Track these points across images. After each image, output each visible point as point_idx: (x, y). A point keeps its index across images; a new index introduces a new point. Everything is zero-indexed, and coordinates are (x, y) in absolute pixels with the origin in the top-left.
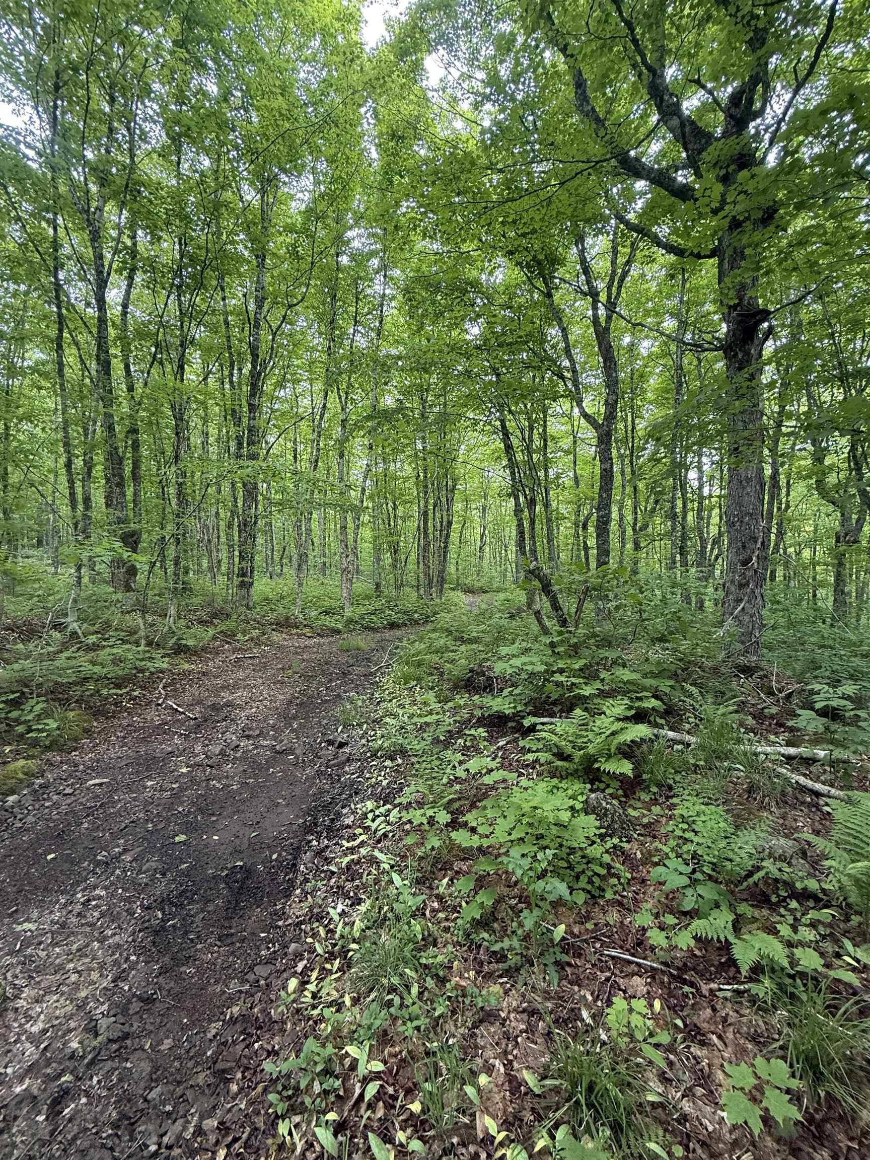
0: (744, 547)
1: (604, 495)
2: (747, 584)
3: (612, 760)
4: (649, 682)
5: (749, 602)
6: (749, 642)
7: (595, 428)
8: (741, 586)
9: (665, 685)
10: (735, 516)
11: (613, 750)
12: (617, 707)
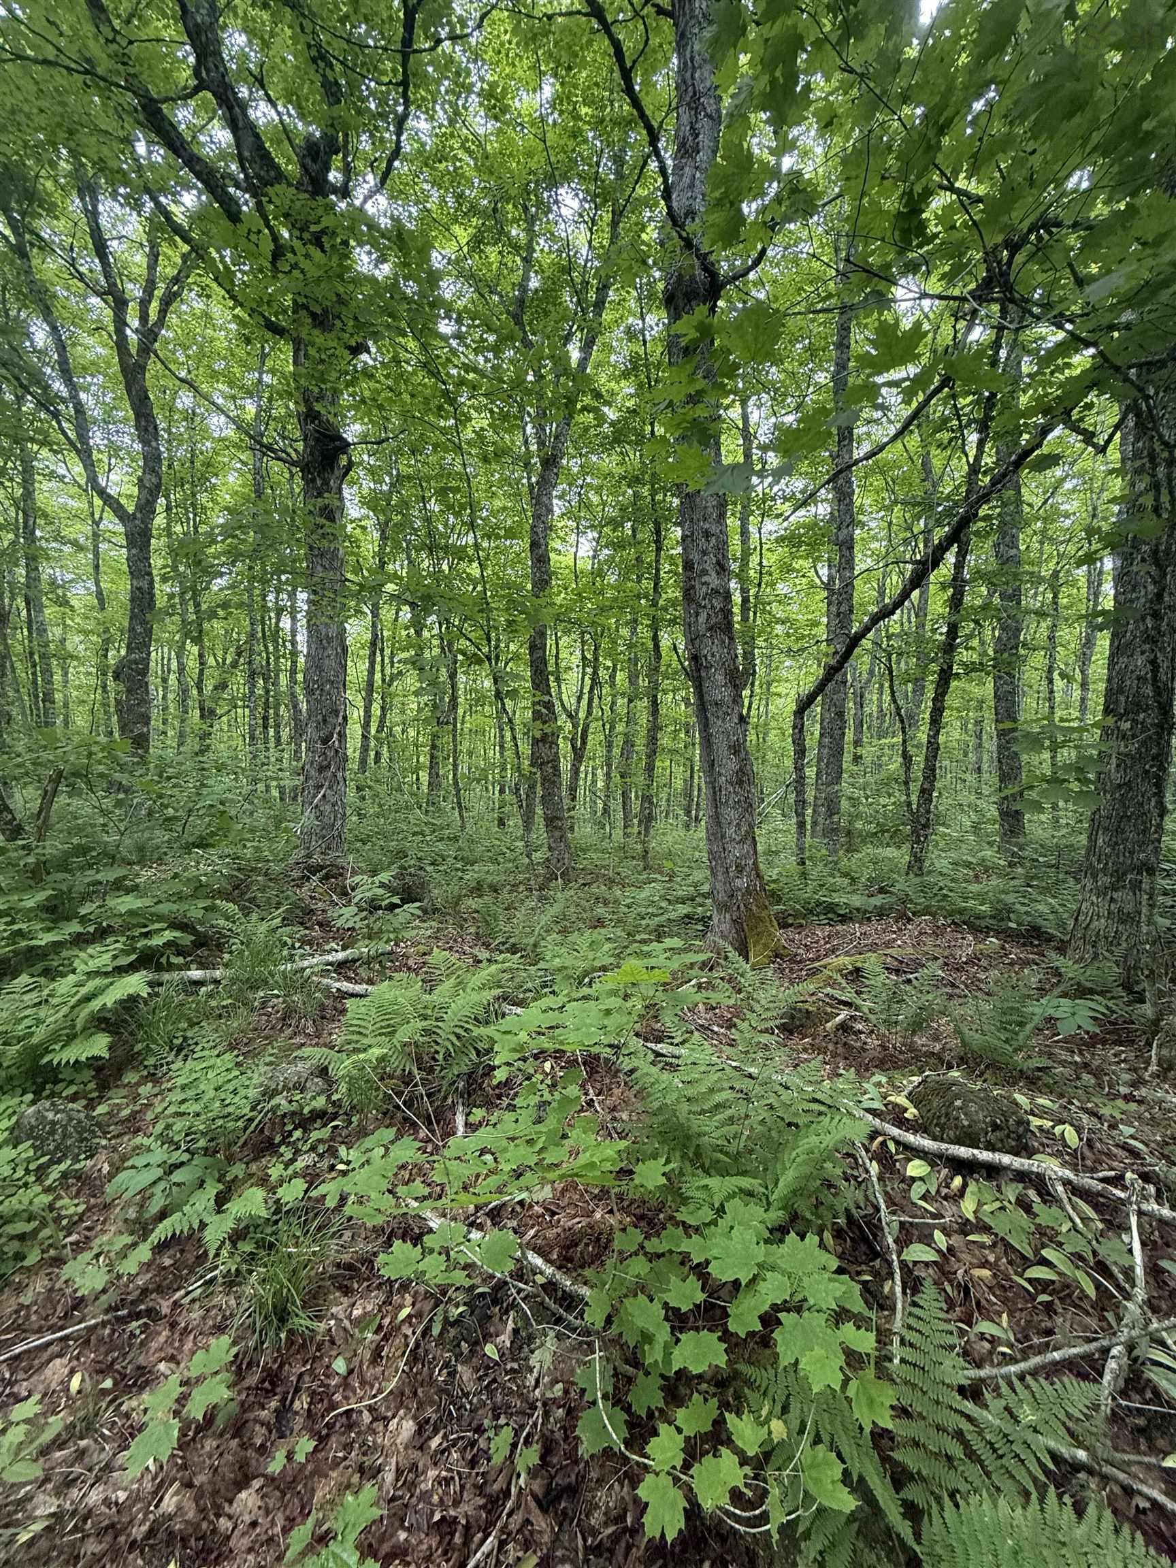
0: (325, 721)
1: (139, 629)
2: (329, 766)
3: (77, 1041)
4: (164, 908)
5: (330, 787)
6: (329, 834)
7: (121, 519)
8: (322, 769)
9: (195, 910)
10: (315, 682)
11: (79, 1027)
12: (99, 957)
